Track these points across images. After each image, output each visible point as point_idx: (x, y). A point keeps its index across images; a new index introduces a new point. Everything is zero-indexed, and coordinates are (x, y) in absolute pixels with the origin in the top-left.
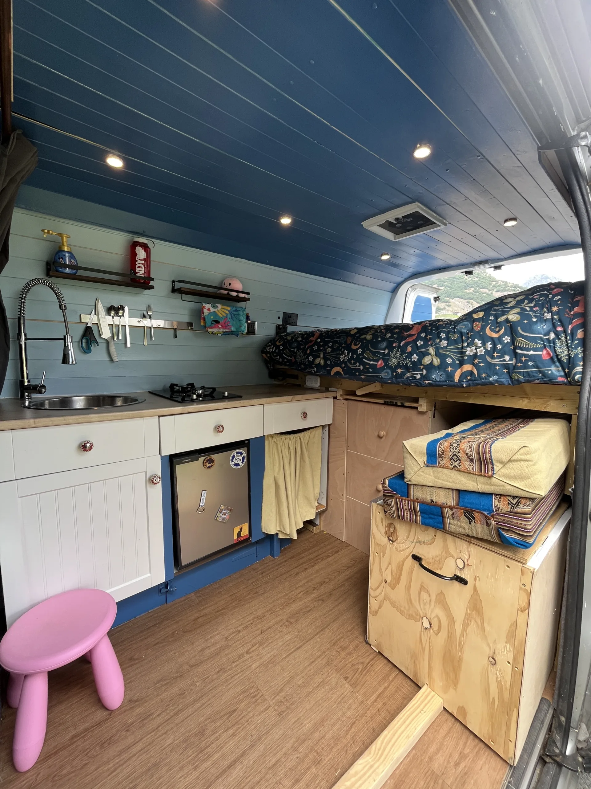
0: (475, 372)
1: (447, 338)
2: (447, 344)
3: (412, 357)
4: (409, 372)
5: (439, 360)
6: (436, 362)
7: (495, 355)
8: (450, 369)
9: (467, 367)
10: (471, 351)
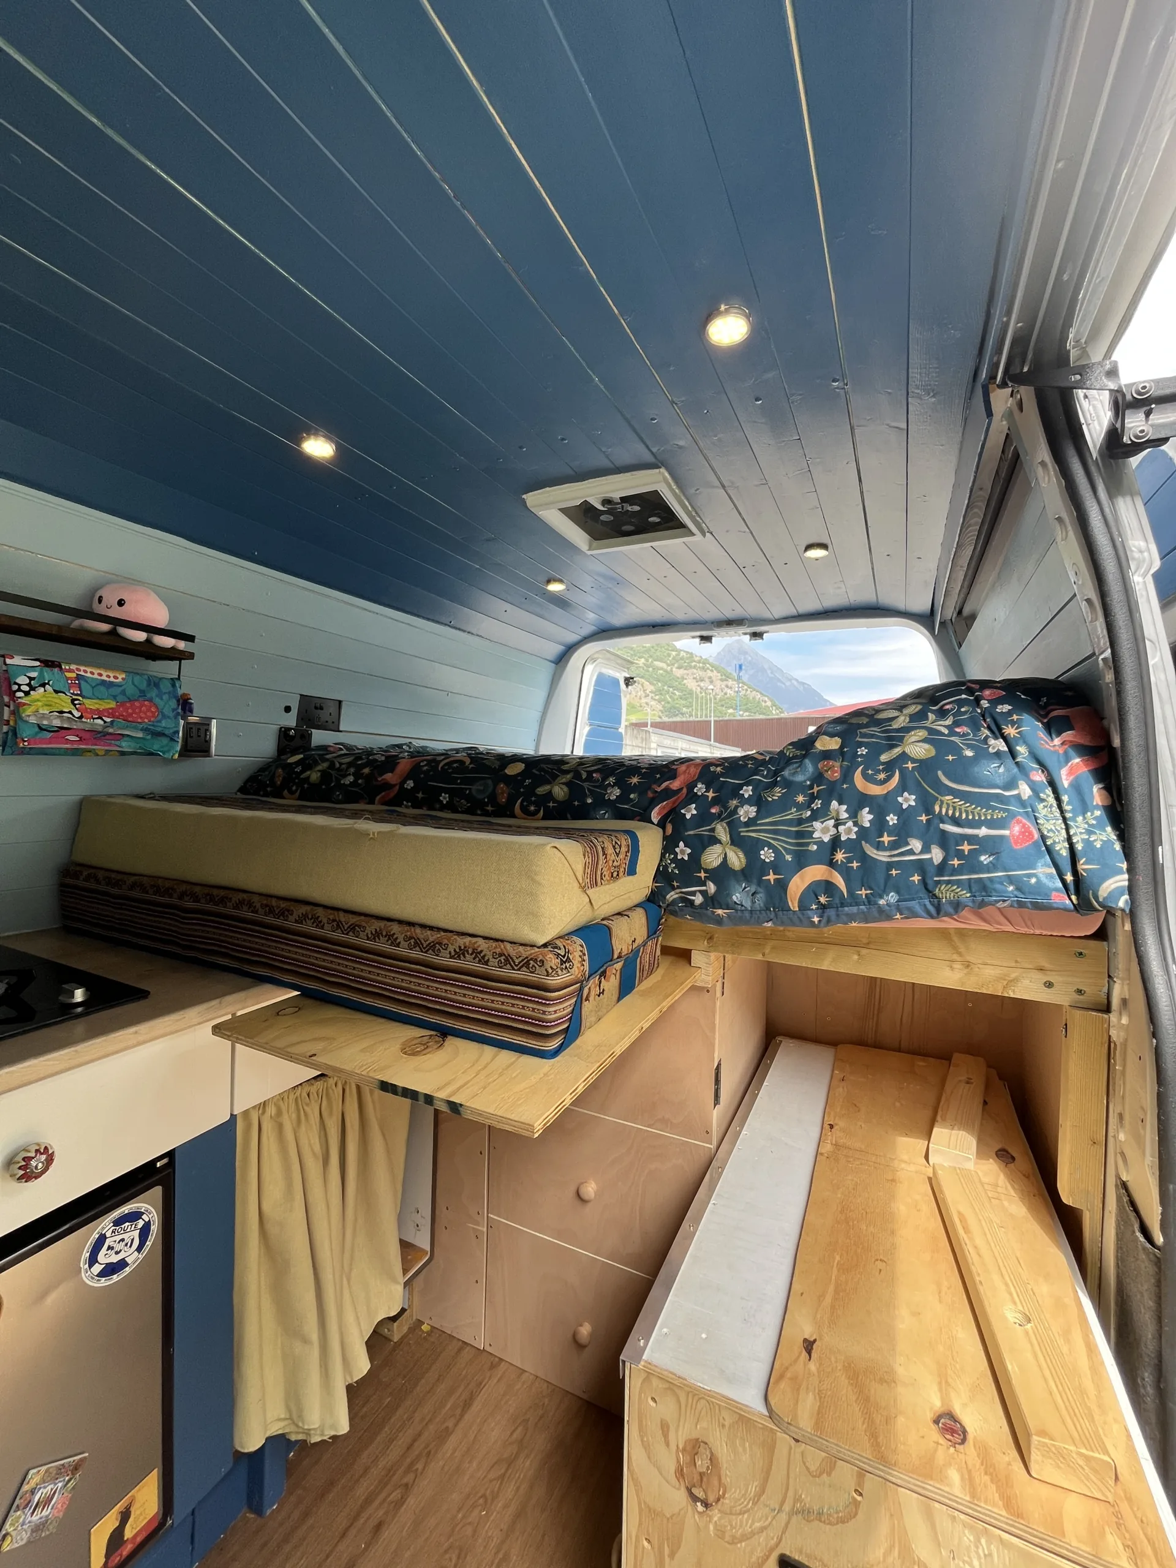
0: (839, 881)
1: (758, 801)
2: (757, 812)
3: (677, 850)
4: (673, 888)
5: (741, 855)
6: (737, 860)
7: (886, 839)
8: (772, 877)
9: (815, 872)
10: (825, 830)
